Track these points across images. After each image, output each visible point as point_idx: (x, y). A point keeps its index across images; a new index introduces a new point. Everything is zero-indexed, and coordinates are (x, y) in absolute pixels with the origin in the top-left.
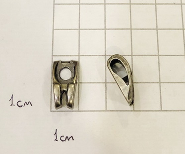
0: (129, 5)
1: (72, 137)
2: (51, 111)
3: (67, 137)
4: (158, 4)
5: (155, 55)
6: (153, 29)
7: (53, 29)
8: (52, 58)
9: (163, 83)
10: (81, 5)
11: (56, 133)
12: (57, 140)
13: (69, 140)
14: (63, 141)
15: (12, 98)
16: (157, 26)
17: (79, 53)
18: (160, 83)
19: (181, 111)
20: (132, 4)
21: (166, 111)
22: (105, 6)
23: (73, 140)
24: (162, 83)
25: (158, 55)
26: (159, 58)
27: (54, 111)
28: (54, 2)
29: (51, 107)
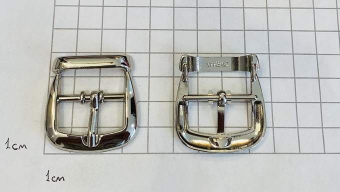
2: (44, 154)
5: (146, 101)
6: (146, 77)
11: (48, 174)
13: (60, 180)
15: (8, 141)
16: (149, 74)
19: (166, 153)
21: (152, 153)
26: (149, 104)
27: (47, 154)
28: (52, 50)
29: (44, 150)
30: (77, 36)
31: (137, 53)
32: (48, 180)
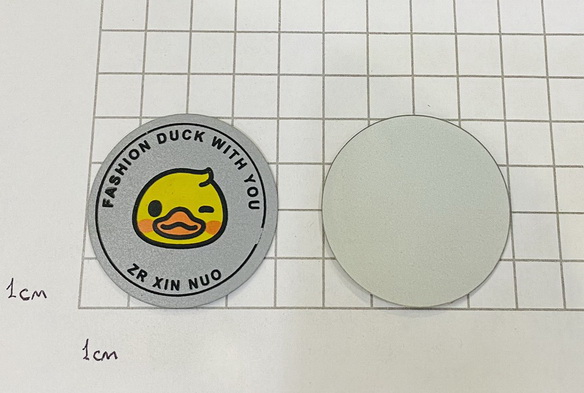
1: (114, 352)
2: (80, 308)
3: (106, 353)
4: (283, 119)
7: (91, 163)
9: (282, 258)
11: (86, 346)
13: (108, 358)
14: (98, 360)
15: (12, 284)
18: (276, 258)
19: (309, 308)
20: (236, 118)
23: (116, 358)
24: (279, 258)
27: (85, 308)
29: (80, 301)
30: (143, 86)
31: (255, 118)
32: (86, 358)
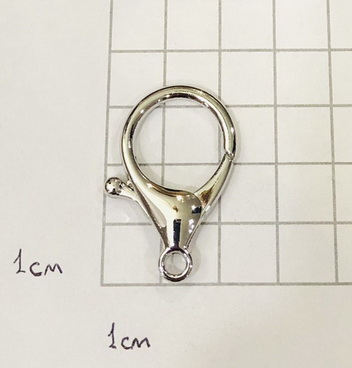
0: (272, 53)
1: (146, 339)
2: (103, 285)
3: (136, 340)
4: (335, 50)
5: (326, 163)
6: (323, 106)
7: (108, 107)
8: (106, 170)
9: (342, 223)
10: (168, 54)
11: (112, 332)
12: (114, 347)
13: (139, 346)
14: (127, 348)
15: (20, 255)
16: (331, 99)
17: (163, 160)
18: (335, 223)
20: (279, 50)
22: (220, 55)
23: (149, 346)
24: (339, 223)
25: (333, 163)
26: (333, 169)
27: (108, 285)
28: (110, 46)
29: (102, 276)
30: (166, 13)
31: (301, 50)
32: (112, 346)
